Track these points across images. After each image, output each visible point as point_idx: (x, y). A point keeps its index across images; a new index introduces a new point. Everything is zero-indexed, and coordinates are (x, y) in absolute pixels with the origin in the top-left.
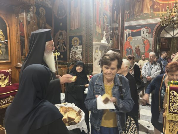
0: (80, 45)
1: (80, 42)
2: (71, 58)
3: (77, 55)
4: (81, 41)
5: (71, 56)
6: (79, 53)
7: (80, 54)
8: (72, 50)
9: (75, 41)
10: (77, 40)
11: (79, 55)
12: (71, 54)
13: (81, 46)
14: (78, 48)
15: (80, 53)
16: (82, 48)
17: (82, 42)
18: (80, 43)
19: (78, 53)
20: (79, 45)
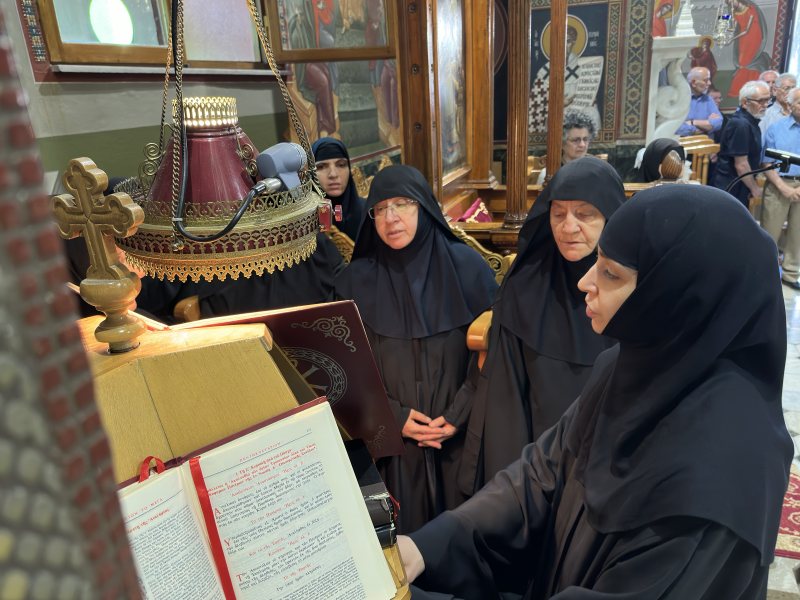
0: (588, 53)
1: (590, 39)
2: (536, 124)
3: (574, 106)
4: (596, 34)
5: (535, 114)
6: (583, 96)
7: (591, 101)
8: (540, 83)
11: (581, 104)
12: (536, 106)
13: (599, 59)
14: (577, 72)
15: (589, 97)
16: (600, 69)
17: (602, 39)
18: (593, 44)
19: (575, 96)
20: (586, 54)
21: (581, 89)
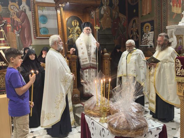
1: (151, 28)
3: (149, 43)
7: (152, 41)
9: (147, 28)
10: (148, 26)
13: (153, 32)
14: (150, 35)
16: (153, 34)
17: (153, 28)
19: (149, 40)
20: (151, 31)
21: (150, 39)
